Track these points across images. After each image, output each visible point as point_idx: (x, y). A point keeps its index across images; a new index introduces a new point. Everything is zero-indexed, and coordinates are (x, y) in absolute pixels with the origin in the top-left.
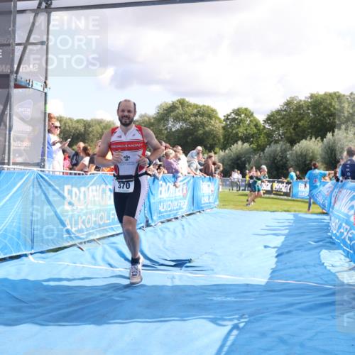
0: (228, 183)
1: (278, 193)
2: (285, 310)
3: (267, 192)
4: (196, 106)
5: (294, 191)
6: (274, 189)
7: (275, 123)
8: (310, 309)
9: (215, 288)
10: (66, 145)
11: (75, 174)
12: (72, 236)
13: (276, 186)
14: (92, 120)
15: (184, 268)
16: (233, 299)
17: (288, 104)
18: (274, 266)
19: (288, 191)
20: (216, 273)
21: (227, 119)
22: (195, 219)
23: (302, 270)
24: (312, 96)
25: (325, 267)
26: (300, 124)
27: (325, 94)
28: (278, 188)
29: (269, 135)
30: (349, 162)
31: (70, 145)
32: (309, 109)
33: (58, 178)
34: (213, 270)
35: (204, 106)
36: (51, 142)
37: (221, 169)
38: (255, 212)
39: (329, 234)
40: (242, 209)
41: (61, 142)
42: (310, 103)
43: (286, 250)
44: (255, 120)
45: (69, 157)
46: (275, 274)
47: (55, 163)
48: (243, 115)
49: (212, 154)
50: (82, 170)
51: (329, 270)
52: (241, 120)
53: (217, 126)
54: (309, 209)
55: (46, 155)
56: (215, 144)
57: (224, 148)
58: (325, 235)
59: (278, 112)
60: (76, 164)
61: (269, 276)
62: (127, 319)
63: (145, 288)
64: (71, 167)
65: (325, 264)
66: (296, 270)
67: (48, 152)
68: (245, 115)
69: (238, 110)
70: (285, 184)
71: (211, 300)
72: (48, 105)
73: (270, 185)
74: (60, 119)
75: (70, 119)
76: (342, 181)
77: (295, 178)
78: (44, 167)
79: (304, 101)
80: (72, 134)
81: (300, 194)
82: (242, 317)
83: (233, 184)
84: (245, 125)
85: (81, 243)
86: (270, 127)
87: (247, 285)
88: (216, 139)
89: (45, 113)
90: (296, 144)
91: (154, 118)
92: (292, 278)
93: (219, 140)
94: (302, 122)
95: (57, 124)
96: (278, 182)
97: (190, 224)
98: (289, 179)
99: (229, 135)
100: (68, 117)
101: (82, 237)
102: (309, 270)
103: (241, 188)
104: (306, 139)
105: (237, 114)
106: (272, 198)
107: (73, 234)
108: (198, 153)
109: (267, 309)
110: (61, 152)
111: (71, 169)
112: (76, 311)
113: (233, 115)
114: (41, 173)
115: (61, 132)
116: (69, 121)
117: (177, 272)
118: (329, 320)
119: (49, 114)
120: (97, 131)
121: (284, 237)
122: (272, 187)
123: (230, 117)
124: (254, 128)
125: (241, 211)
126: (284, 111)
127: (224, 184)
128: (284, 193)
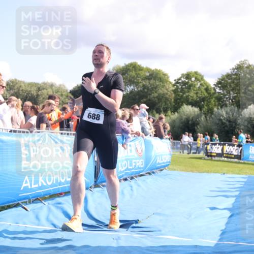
0: (179, 146)
1: (229, 156)
3: (218, 155)
4: (148, 70)
5: (245, 153)
6: (225, 152)
7: (226, 86)
13: (227, 148)
17: (239, 68)
18: (223, 228)
21: (177, 83)
22: (144, 181)
28: (228, 150)
29: (220, 99)
35: (156, 70)
38: (205, 174)
44: (206, 83)
46: (225, 236)
48: (193, 79)
52: (192, 84)
53: (168, 90)
59: (228, 76)
61: (219, 238)
68: (196, 78)
69: (188, 74)
70: (236, 147)
73: (220, 147)
81: (251, 157)
83: (184, 147)
84: (195, 89)
86: (220, 91)
87: (196, 246)
88: (168, 102)
92: (243, 240)
93: (171, 104)
96: (229, 145)
97: (139, 186)
103: (192, 151)
105: (187, 78)
106: (223, 161)
113: (183, 79)
117: (123, 233)
121: (235, 198)
122: (223, 149)
123: (180, 81)
124: (204, 91)
125: (191, 173)
126: (234, 75)
127: (175, 147)
128: (235, 155)
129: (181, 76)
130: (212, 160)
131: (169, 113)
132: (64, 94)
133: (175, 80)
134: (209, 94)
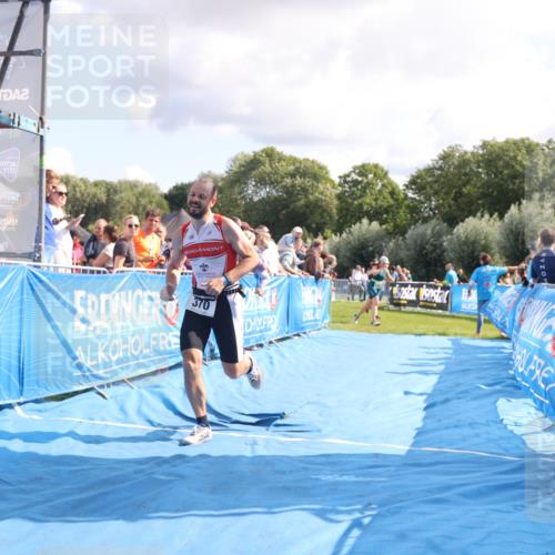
0: (346, 287)
1: (428, 304)
2: (438, 496)
3: (411, 303)
4: (294, 160)
5: (455, 301)
6: (421, 298)
7: (424, 188)
8: (479, 494)
9: (323, 460)
10: (77, 224)
11: (92, 272)
12: (87, 374)
13: (425, 293)
14: (120, 182)
15: (272, 428)
16: (353, 479)
17: (445, 157)
18: (420, 425)
19: (445, 301)
20: (325, 436)
21: (345, 182)
22: (290, 347)
23: (467, 431)
24: (485, 145)
25: (505, 426)
26: (465, 190)
27: (507, 142)
28: (427, 296)
29: (414, 209)
30: (544, 255)
31: (84, 224)
32: (479, 167)
33: (63, 278)
34: (319, 431)
35: (308, 160)
36: (51, 220)
37: (335, 263)
38: (390, 335)
39: (511, 372)
40: (369, 331)
41: (68, 219)
42: (482, 156)
43: (441, 398)
44: (390, 183)
45: (82, 243)
46: (422, 438)
47: (59, 253)
48: (371, 176)
49: (320, 239)
50: (103, 266)
51: (512, 431)
52: (368, 184)
53: (328, 194)
54: (478, 331)
55: (43, 240)
56: (324, 223)
57: (339, 230)
58: (504, 374)
59: (429, 171)
60: (94, 256)
61: (412, 441)
62: (177, 511)
63: (209, 459)
64: (85, 260)
65: (505, 422)
66: (458, 431)
67: (46, 234)
68: (375, 175)
69: (363, 166)
70: (439, 291)
71: (317, 479)
72: (45, 157)
73: (414, 291)
74: (66, 181)
75: (81, 179)
76: (532, 286)
77: (456, 279)
78: (39, 259)
79: (472, 153)
80: (86, 205)
81: (464, 306)
82: (367, 507)
83: (354, 290)
84: (374, 192)
85: (102, 386)
86: (415, 196)
87: (377, 455)
88: (325, 214)
89: (41, 170)
90: (457, 223)
91: (223, 179)
92: (451, 444)
93: (331, 217)
94: (468, 187)
95: (63, 188)
96: (429, 286)
97: (282, 355)
98: (445, 282)
99: (347, 209)
100: (79, 176)
101: (104, 375)
102: (477, 431)
104: (474, 216)
105: (361, 174)
106: (418, 313)
107: (89, 370)
108: (296, 239)
109: (409, 494)
110: (68, 235)
111: (84, 264)
112: (94, 498)
113: (354, 176)
114: (34, 270)
115: (68, 202)
116: (81, 184)
117: (260, 434)
118: (509, 512)
119: (48, 171)
120: (128, 201)
121: (437, 376)
122: (418, 295)
123: (349, 179)
124: (389, 196)
125: (367, 334)
126: (438, 169)
127: (339, 289)
128: (438, 304)
129: (350, 169)
130: (400, 311)
131: (328, 232)
132: (154, 200)
133: (340, 177)
134: (396, 200)
